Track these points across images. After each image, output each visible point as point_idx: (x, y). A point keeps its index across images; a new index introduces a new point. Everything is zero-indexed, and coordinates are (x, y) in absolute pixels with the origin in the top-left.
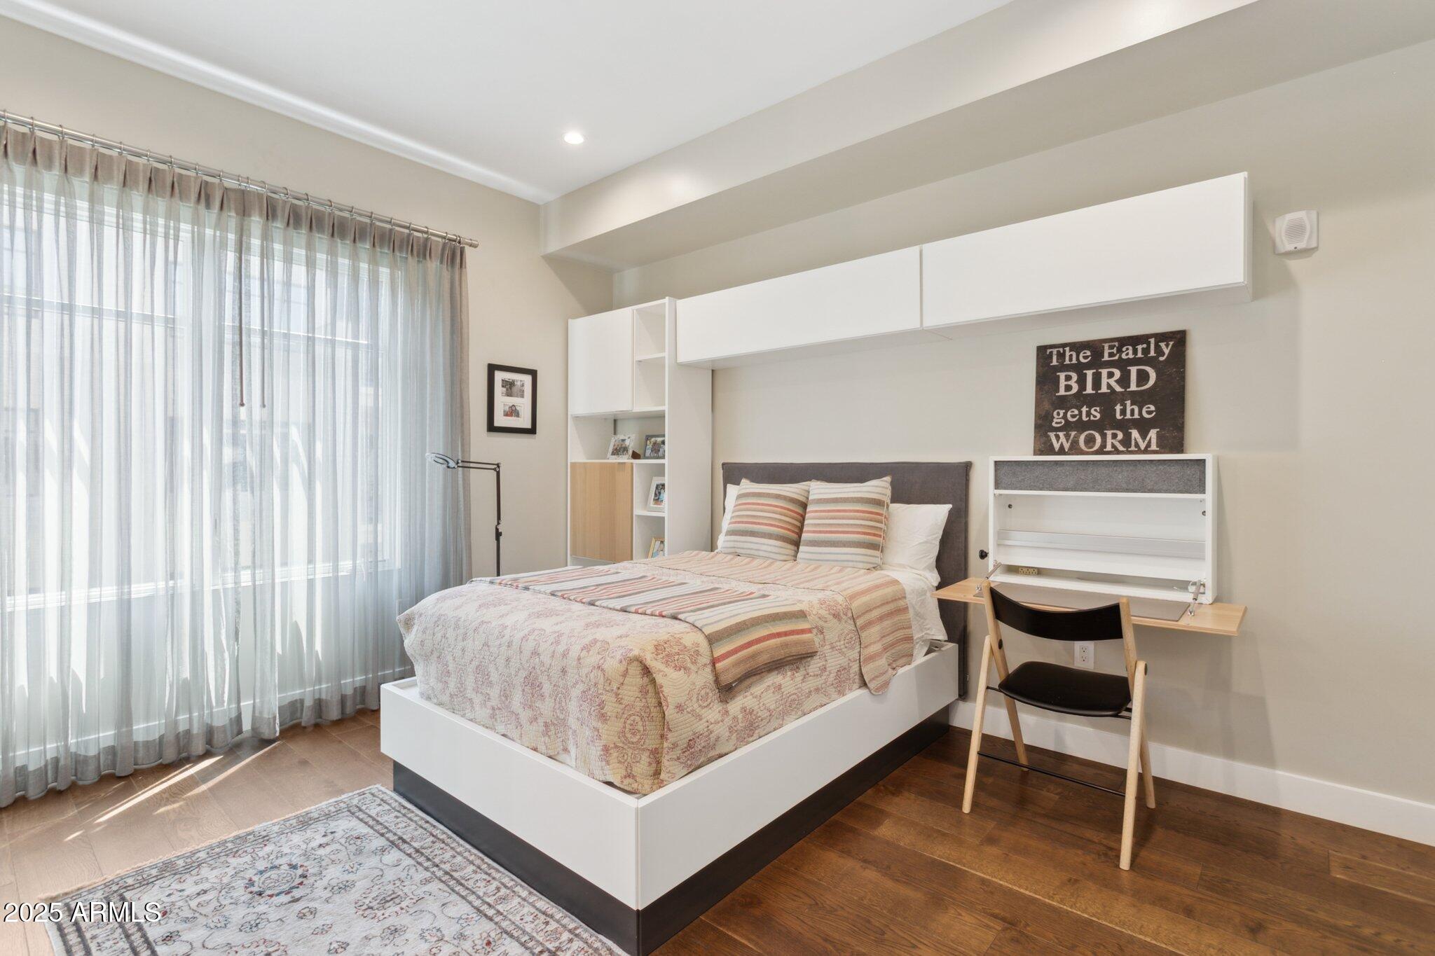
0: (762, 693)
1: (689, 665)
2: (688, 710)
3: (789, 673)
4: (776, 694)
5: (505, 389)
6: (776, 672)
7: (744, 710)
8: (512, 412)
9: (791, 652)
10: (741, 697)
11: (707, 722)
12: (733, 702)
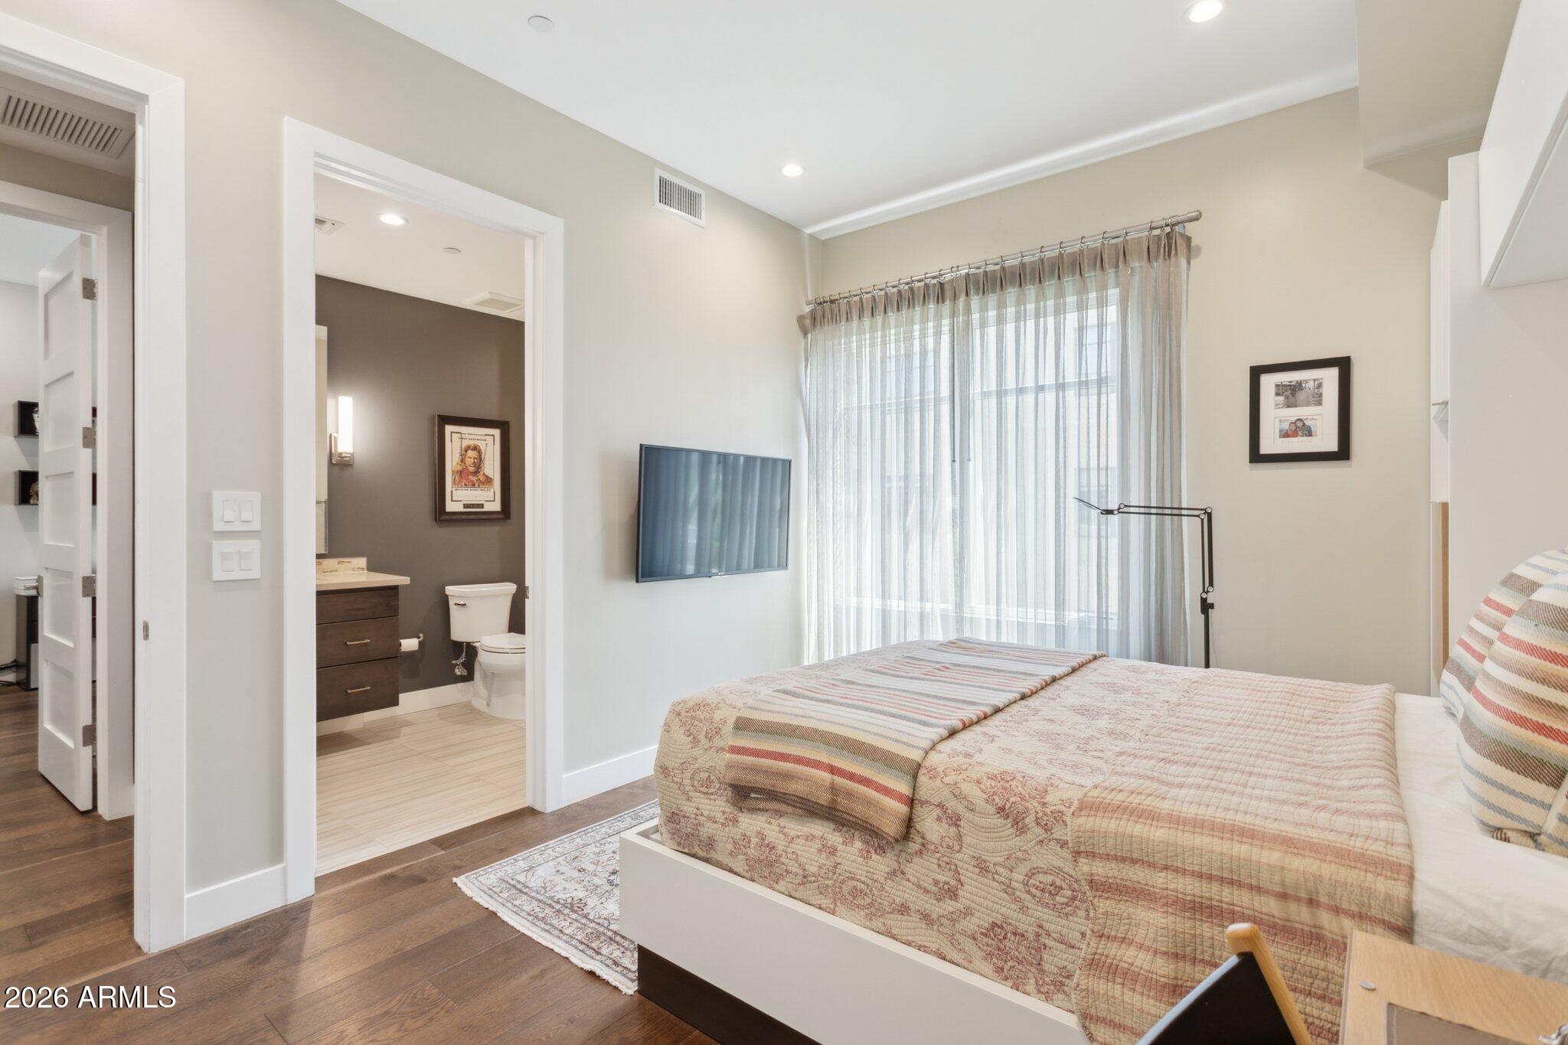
0: (798, 837)
1: (702, 736)
2: (675, 779)
3: (858, 844)
4: (824, 855)
5: (1281, 399)
6: (833, 826)
7: (761, 835)
8: (1301, 429)
9: (853, 810)
10: (763, 819)
11: (698, 809)
12: (749, 816)
